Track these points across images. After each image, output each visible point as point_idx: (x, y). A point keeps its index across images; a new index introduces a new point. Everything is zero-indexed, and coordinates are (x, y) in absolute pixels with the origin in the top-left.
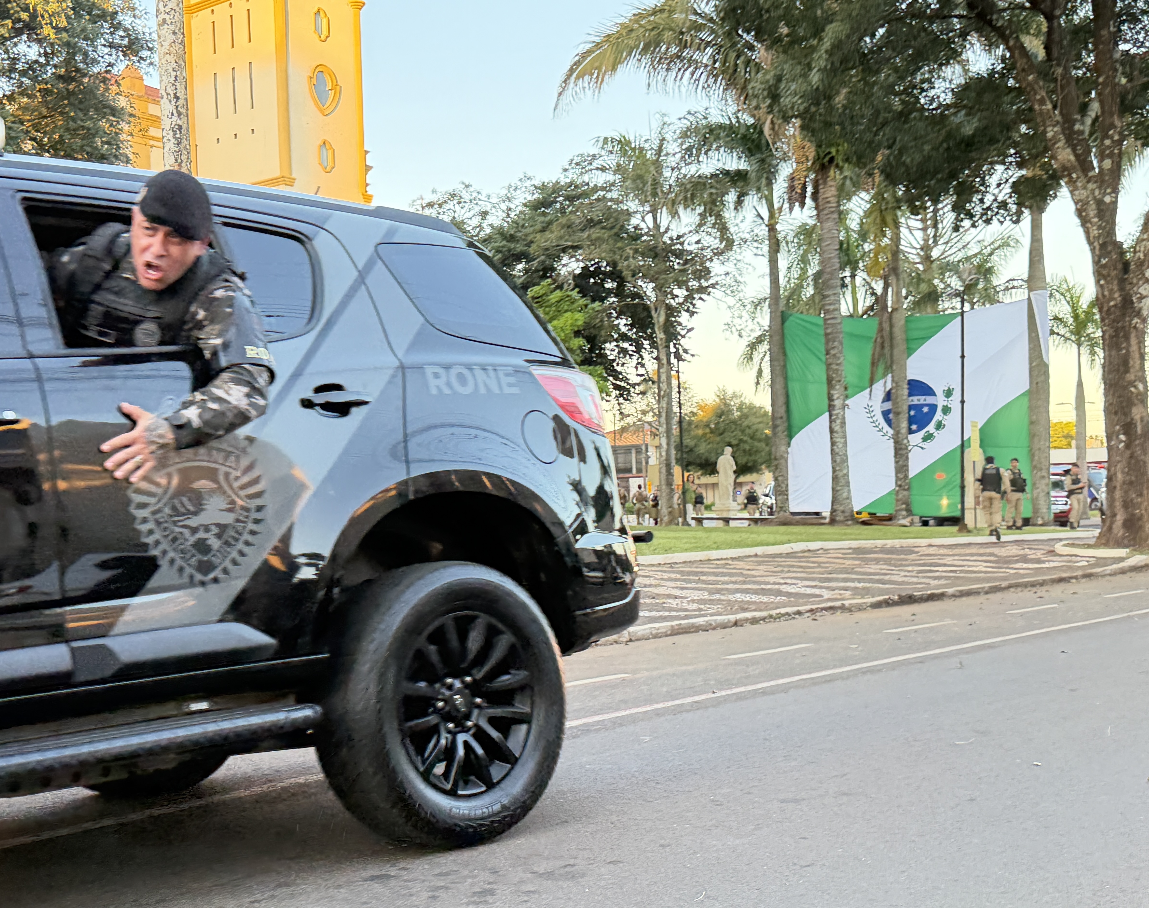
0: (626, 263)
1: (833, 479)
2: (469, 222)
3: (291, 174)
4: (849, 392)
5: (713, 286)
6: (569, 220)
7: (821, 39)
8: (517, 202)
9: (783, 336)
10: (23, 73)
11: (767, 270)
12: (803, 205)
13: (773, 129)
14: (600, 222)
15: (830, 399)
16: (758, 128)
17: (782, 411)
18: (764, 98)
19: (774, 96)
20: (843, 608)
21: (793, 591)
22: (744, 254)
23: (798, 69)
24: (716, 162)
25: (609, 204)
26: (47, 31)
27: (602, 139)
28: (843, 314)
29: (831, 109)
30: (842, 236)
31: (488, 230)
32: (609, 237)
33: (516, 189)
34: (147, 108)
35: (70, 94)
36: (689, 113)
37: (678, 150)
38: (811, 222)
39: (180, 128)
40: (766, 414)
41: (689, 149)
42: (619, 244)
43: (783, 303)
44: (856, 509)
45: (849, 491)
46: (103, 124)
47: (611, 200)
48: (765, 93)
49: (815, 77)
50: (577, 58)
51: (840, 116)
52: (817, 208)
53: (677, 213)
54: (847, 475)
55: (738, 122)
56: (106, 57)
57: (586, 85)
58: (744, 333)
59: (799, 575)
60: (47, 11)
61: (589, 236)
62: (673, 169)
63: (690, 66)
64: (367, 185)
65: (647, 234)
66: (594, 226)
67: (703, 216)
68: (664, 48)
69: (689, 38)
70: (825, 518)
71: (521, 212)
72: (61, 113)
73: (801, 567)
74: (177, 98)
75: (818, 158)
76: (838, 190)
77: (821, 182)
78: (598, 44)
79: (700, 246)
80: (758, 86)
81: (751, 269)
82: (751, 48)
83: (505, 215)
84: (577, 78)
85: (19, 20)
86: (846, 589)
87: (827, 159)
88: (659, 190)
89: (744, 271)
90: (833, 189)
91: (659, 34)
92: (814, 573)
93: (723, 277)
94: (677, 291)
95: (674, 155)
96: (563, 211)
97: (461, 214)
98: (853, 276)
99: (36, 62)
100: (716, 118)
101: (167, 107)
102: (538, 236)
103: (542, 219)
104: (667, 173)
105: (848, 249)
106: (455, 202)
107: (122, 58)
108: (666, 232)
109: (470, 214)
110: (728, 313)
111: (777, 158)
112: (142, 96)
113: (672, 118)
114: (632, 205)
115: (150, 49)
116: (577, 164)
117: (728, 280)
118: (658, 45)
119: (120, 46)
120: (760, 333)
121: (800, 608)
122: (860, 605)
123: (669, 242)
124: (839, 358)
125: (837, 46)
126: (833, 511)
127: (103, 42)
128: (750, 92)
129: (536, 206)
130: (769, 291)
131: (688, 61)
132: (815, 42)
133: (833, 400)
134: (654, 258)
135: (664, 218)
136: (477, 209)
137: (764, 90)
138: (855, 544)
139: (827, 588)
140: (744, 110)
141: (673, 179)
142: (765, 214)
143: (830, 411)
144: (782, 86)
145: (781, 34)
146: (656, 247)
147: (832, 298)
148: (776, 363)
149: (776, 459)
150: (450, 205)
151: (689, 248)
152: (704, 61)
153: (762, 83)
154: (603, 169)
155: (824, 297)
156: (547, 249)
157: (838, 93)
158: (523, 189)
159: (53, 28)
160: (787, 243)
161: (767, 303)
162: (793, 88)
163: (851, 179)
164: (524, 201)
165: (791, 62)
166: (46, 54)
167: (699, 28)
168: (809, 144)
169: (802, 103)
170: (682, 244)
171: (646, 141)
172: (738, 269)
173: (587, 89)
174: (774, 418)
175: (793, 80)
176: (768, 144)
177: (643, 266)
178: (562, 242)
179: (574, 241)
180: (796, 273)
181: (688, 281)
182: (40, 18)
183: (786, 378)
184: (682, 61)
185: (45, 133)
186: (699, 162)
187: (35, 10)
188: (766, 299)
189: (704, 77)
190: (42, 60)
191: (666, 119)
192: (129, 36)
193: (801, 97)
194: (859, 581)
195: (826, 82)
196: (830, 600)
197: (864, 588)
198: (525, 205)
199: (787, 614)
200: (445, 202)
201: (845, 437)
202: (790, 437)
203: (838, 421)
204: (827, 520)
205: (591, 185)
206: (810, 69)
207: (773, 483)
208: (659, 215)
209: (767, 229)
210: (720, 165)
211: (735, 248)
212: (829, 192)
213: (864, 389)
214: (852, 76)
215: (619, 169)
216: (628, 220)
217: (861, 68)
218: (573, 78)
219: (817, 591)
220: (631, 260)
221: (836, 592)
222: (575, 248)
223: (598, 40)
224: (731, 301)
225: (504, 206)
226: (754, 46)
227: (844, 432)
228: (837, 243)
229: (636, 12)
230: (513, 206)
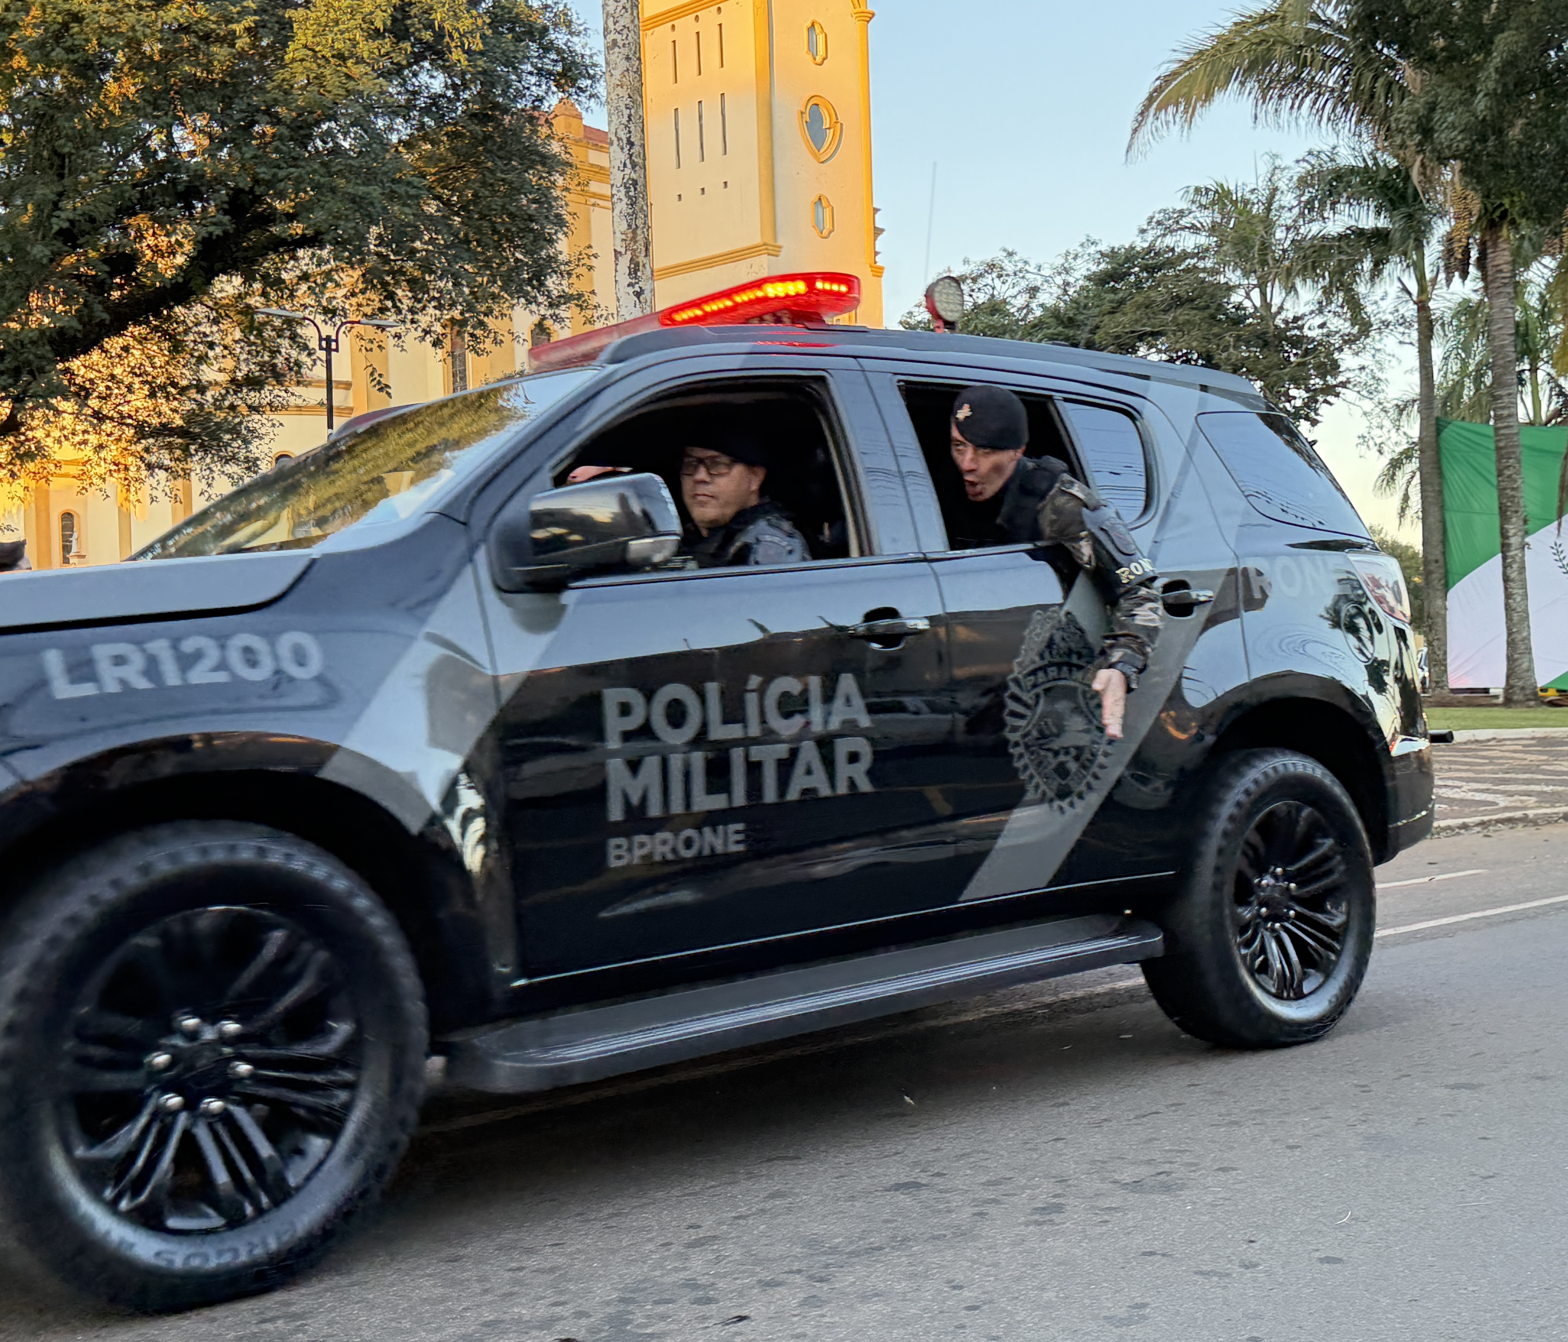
0: (1224, 355)
1: (1509, 644)
2: (1013, 301)
3: (775, 240)
4: (1530, 526)
5: (1343, 385)
6: (1148, 297)
7: (1489, 53)
8: (1077, 274)
9: (1438, 451)
10: (425, 111)
11: (1416, 364)
12: (1464, 275)
13: (1424, 174)
14: (1192, 300)
15: (1504, 535)
16: (1402, 173)
17: (1437, 553)
18: (1412, 134)
19: (1426, 131)
20: (1525, 820)
21: (1456, 796)
22: (1385, 340)
23: (1457, 95)
24: (1346, 219)
25: (1201, 275)
26: (457, 55)
27: (1192, 190)
28: (1521, 421)
29: (1502, 146)
30: (1518, 316)
31: (1038, 313)
32: (1202, 320)
33: (1075, 258)
34: (587, 156)
35: (487, 137)
36: (1310, 153)
37: (1295, 203)
38: (1475, 298)
39: (635, 183)
40: (1415, 554)
41: (1309, 203)
42: (1216, 330)
43: (1438, 404)
44: (1540, 685)
45: (1531, 661)
46: (531, 176)
47: (1204, 270)
48: (1414, 126)
49: (1481, 104)
50: (1158, 82)
51: (1514, 155)
52: (1484, 278)
53: (1293, 288)
54: (1527, 639)
55: (1376, 164)
56: (533, 88)
57: (1171, 118)
58: (1385, 449)
59: (1464, 775)
60: (457, 30)
61: (1175, 318)
62: (1288, 229)
63: (1311, 92)
64: (876, 253)
65: (1251, 315)
66: (1182, 304)
67: (1327, 292)
68: (1275, 68)
69: (1309, 55)
70: (1496, 697)
71: (1082, 288)
72: (476, 164)
73: (1466, 764)
74: (631, 144)
75: (1485, 211)
76: (1512, 255)
77: (1489, 244)
78: (1187, 63)
79: (1325, 330)
80: (1403, 116)
81: (1394, 362)
82: (1393, 66)
83: (1060, 292)
84: (1159, 109)
85: (420, 41)
86: (1529, 794)
87: (1498, 213)
88: (1269, 257)
89: (1386, 365)
90: (1506, 253)
91: (1269, 49)
92: (1484, 772)
93: (1357, 372)
94: (1293, 392)
95: (1290, 209)
96: (1138, 284)
97: (1003, 290)
98: (1534, 370)
99: (443, 96)
100: (1346, 158)
101: (618, 156)
102: (1106, 318)
103: (1111, 296)
104: (1280, 234)
105: (1527, 334)
106: (994, 275)
107: (554, 89)
108: (1279, 313)
109: (1014, 291)
110: (1365, 422)
111: (1430, 213)
112: (580, 140)
113: (1287, 160)
114: (1233, 276)
115: (591, 77)
116: (1159, 223)
117: (1364, 377)
118: (1267, 63)
119: (550, 73)
120: (1406, 446)
121: (1466, 820)
122: (1549, 816)
123: (1283, 326)
124: (1515, 481)
125: (1511, 63)
126: (1509, 688)
127: (529, 68)
128: (1393, 125)
129: (1102, 280)
130: (1418, 390)
131: (1309, 85)
132: (1479, 58)
133: (1508, 538)
134: (1262, 348)
135: (1277, 296)
136: (1023, 284)
137: (1412, 122)
138: (1540, 732)
139: (1503, 793)
140: (1384, 149)
141: (1288, 242)
142: (1413, 287)
143: (1503, 552)
144: (1436, 116)
145: (1435, 48)
146: (1265, 333)
147: (1506, 400)
148: (1429, 488)
149: (1429, 617)
150: (988, 279)
151: (1310, 334)
152: (1330, 84)
153: (1408, 113)
154: (1194, 229)
155: (1496, 398)
156: (1118, 337)
157: (1512, 125)
158: (1086, 257)
159: (465, 52)
160: (1443, 325)
161: (1416, 407)
162: (1450, 119)
163: (1530, 239)
164: (1086, 273)
165: (1447, 85)
166: (454, 86)
167: (1324, 40)
168: (1472, 193)
169: (1463, 140)
170: (1300, 328)
171: (1252, 191)
172: (1377, 362)
173: (1171, 125)
174: (1426, 561)
175: (1451, 110)
176: (1416, 194)
177: (1248, 357)
178: (1138, 328)
179: (1153, 326)
180: (1455, 366)
181: (1309, 377)
182: (447, 39)
183: (1442, 508)
184: (1300, 84)
185: (453, 190)
186: (1324, 218)
187: (441, 28)
188: (1414, 401)
189: (1329, 105)
190: (450, 93)
191: (1278, 162)
192: (563, 59)
193: (1461, 132)
194: (1547, 783)
195: (1495, 112)
196: (1506, 809)
197: (1553, 793)
198: (1088, 278)
199: (1449, 828)
200: (981, 275)
201: (1524, 587)
202: (1447, 587)
203: (1515, 566)
204: (1501, 700)
205: (1178, 250)
206: (1474, 93)
207: (1425, 649)
208: (1269, 290)
209: (1415, 307)
210: (1352, 223)
211: (1372, 333)
212: (1502, 257)
213: (1550, 522)
214: (1530, 102)
215: (1213, 229)
216: (1229, 296)
217: (1542, 92)
218: (1152, 110)
219: (1490, 797)
220: (1231, 350)
221: (1516, 797)
222: (1155, 335)
223: (1187, 58)
224: (1368, 405)
225: (1059, 280)
226: (1395, 64)
227: (1524, 581)
228: (1512, 325)
229: (1237, 19)
230: (1071, 280)
